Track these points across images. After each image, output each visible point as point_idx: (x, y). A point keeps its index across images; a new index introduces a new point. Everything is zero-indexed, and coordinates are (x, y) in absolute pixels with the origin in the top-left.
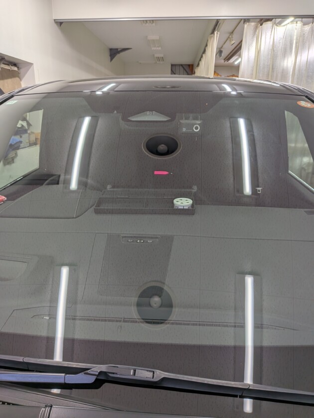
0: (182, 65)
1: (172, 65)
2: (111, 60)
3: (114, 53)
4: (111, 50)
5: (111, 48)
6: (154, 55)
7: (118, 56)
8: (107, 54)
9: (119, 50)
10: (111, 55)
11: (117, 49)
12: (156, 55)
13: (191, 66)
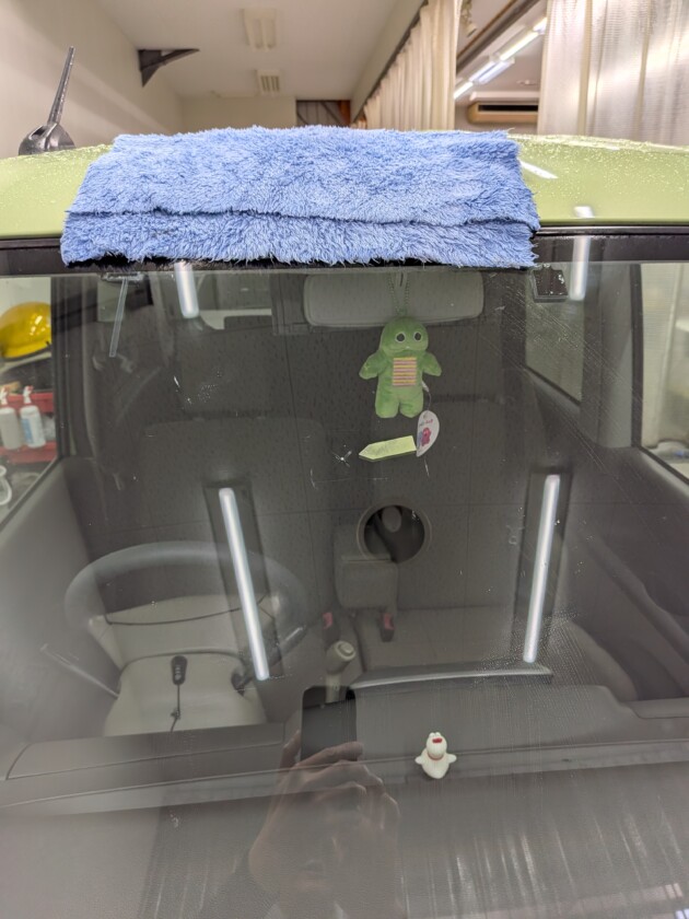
0: (323, 102)
1: (299, 102)
2: (145, 79)
3: (150, 61)
4: (141, 53)
5: (142, 48)
6: (256, 71)
7: (162, 70)
8: (132, 64)
9: (164, 54)
10: (142, 67)
11: (159, 52)
12: (262, 72)
13: (343, 105)
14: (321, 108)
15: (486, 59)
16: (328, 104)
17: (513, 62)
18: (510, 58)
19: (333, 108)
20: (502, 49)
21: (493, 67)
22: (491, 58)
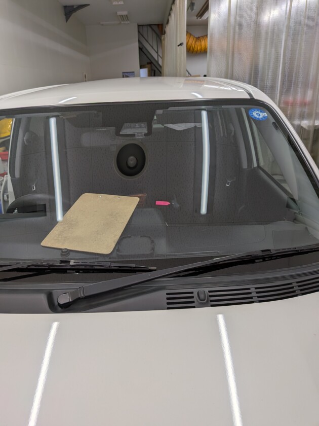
0: (150, 25)
1: (139, 26)
2: (67, 19)
3: (69, 11)
5: (65, 5)
6: (116, 13)
7: (74, 15)
8: (61, 13)
10: (66, 14)
11: (73, 6)
12: (120, 13)
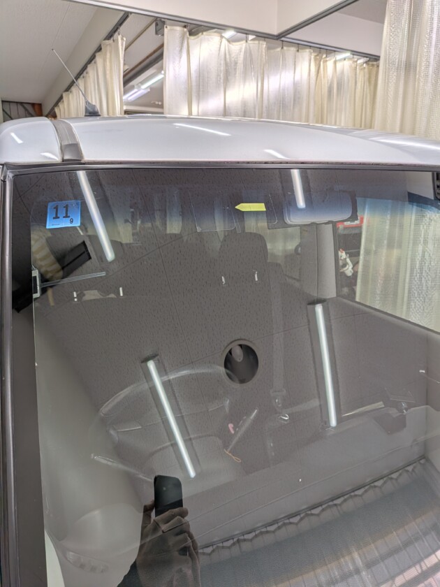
13: (36, 107)
14: (20, 107)
15: (133, 87)
16: (26, 106)
17: (149, 90)
18: (147, 88)
19: (30, 108)
20: (142, 83)
21: (136, 93)
22: (136, 87)
